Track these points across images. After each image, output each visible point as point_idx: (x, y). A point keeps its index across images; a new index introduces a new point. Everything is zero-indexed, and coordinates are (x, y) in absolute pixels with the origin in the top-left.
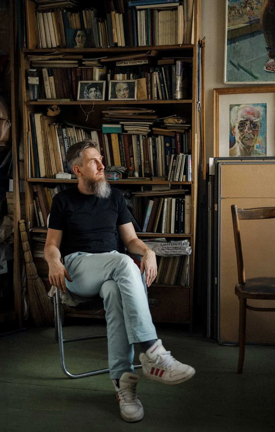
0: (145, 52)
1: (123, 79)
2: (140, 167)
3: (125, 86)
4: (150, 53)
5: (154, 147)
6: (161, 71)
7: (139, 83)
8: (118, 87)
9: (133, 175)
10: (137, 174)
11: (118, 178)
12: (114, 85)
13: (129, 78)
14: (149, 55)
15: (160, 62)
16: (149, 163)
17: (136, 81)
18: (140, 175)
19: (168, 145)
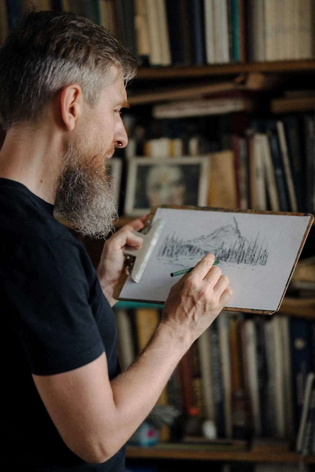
0: (229, 78)
1: (171, 154)
2: (220, 406)
3: (174, 175)
4: (243, 82)
5: (262, 350)
6: (275, 132)
7: (214, 166)
8: (153, 177)
9: (200, 433)
10: (210, 431)
11: (153, 439)
12: (143, 171)
13: (186, 151)
14: (241, 87)
15: (278, 105)
16: (247, 398)
17: (205, 162)
18: (221, 433)
19: (300, 344)
